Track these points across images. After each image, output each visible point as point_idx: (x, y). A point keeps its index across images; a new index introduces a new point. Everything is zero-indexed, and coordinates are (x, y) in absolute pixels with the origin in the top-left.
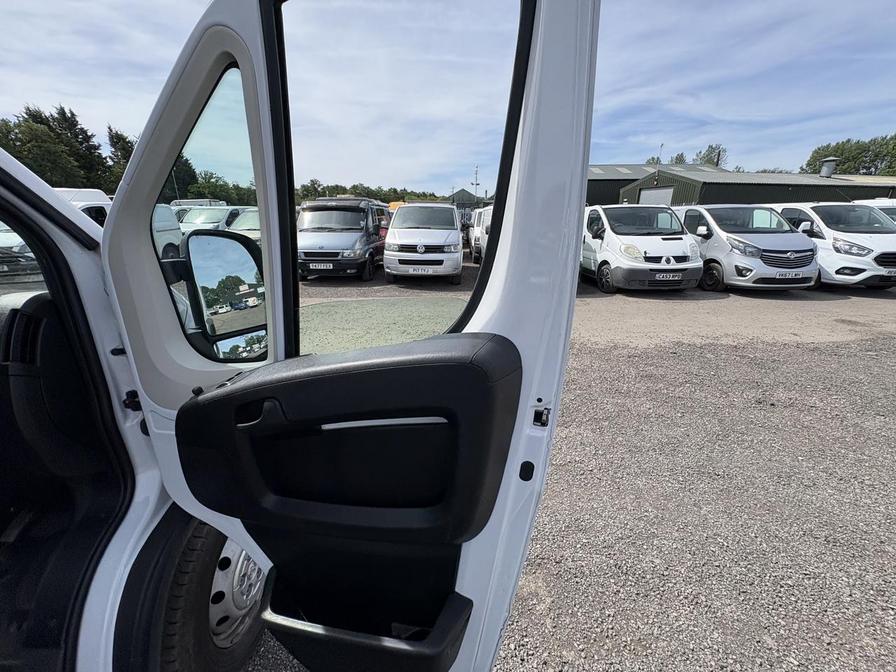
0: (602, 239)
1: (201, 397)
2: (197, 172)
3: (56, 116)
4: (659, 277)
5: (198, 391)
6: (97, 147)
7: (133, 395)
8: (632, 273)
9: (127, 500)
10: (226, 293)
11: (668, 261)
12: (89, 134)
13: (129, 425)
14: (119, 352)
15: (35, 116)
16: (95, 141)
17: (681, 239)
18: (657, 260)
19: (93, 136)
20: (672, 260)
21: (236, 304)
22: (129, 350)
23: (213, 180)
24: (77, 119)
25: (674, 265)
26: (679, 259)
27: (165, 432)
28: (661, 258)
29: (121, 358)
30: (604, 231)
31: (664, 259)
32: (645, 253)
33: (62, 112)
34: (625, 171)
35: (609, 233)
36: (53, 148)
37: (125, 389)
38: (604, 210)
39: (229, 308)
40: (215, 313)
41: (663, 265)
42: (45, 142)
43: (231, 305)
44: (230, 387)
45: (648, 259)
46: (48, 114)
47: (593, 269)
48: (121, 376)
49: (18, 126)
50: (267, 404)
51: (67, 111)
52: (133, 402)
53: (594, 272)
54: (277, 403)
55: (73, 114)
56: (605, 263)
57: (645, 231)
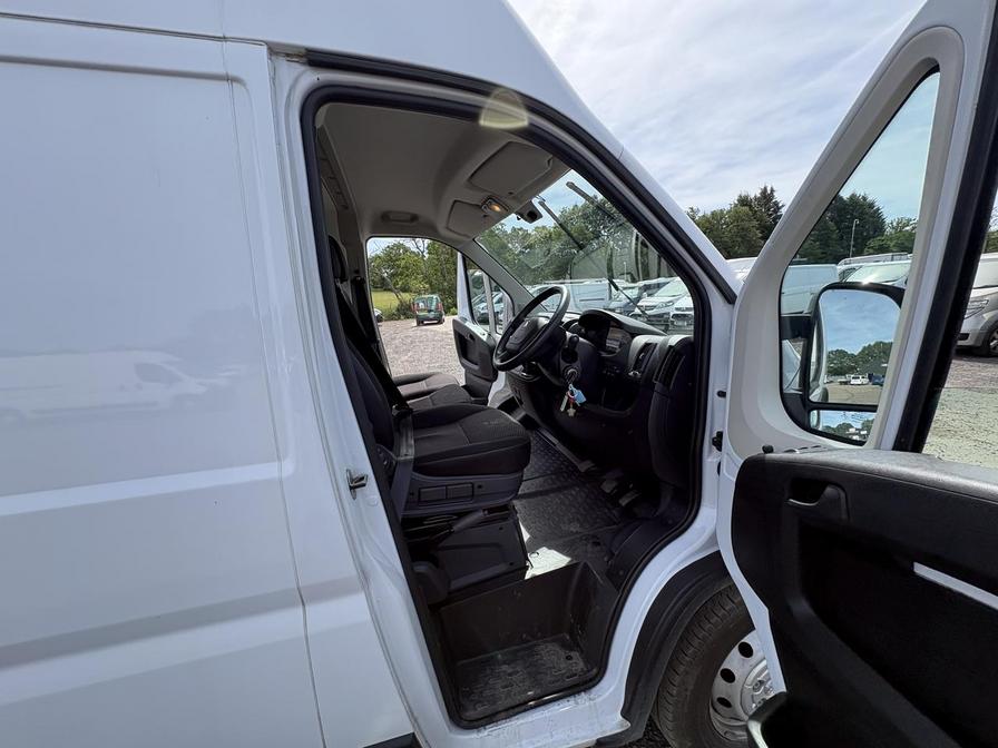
1: (769, 455)
2: (888, 221)
3: (759, 195)
5: (768, 450)
7: (720, 435)
9: (690, 520)
10: (867, 361)
12: (779, 205)
13: (710, 459)
14: (722, 394)
15: (744, 201)
21: (876, 378)
22: (728, 396)
23: (907, 228)
24: (774, 194)
27: (730, 476)
29: (722, 399)
33: (765, 191)
37: (717, 429)
39: (866, 381)
40: (846, 383)
42: (743, 220)
43: (870, 377)
44: (798, 455)
46: (752, 196)
48: (718, 416)
49: (729, 212)
50: (829, 490)
51: (769, 189)
52: (718, 442)
54: (843, 495)
55: (772, 191)
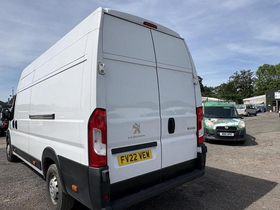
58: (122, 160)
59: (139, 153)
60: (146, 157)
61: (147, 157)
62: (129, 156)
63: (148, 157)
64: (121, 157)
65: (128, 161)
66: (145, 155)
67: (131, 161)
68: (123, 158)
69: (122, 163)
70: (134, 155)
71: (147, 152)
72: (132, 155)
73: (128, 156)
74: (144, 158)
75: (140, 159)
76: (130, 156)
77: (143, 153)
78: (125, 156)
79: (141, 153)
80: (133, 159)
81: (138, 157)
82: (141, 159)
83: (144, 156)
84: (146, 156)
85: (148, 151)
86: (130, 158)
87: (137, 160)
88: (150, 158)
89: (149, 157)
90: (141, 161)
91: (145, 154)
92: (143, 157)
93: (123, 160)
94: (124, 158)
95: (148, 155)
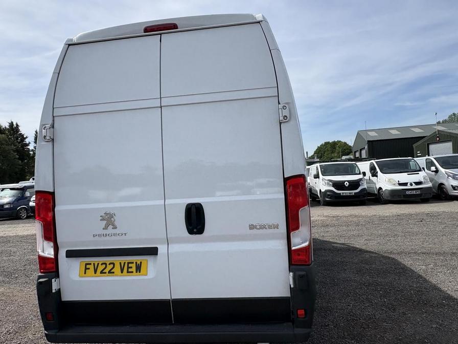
0: (377, 176)
3: (8, 127)
4: (408, 193)
6: (28, 145)
8: (393, 192)
11: (411, 185)
12: (25, 137)
16: (27, 141)
17: (418, 174)
18: (406, 184)
19: (26, 137)
20: (414, 184)
24: (19, 128)
25: (414, 186)
26: (417, 183)
28: (407, 183)
30: (377, 172)
31: (409, 184)
32: (398, 181)
33: (11, 124)
34: (417, 130)
35: (379, 173)
36: (7, 148)
38: (376, 162)
41: (409, 187)
45: (400, 184)
47: (376, 193)
51: (15, 124)
53: (376, 194)
55: (17, 125)
56: (380, 188)
57: (399, 171)
58: (86, 269)
59: (120, 263)
60: (132, 272)
61: (135, 271)
62: (100, 264)
63: (137, 272)
64: (86, 264)
65: (95, 273)
66: (131, 267)
67: (102, 272)
68: (88, 266)
69: (85, 273)
70: (110, 264)
71: (139, 263)
72: (106, 264)
73: (98, 264)
74: (128, 272)
75: (120, 273)
76: (102, 264)
77: (128, 263)
78: (94, 264)
79: (125, 263)
80: (107, 270)
81: (117, 269)
82: (122, 272)
83: (130, 270)
84: (134, 269)
85: (141, 262)
86: (101, 268)
87: (113, 273)
88: (139, 275)
89: (140, 272)
90: (121, 276)
91: (134, 266)
92: (128, 270)
93: (89, 269)
94: (92, 267)
95: (138, 268)
